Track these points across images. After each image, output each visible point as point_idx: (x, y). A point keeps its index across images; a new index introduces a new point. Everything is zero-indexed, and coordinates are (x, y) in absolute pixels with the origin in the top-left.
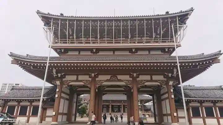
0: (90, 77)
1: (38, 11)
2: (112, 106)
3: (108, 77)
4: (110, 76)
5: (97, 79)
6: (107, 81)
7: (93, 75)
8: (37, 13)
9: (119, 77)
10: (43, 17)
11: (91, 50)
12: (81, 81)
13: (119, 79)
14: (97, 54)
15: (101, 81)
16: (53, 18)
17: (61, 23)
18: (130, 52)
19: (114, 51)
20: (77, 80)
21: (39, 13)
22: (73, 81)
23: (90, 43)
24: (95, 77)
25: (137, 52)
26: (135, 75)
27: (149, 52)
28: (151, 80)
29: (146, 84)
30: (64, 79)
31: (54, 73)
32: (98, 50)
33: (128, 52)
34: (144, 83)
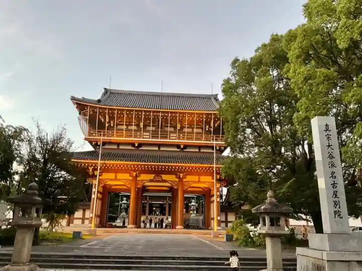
0: (130, 176)
1: (72, 97)
2: (151, 204)
3: (152, 176)
4: (154, 175)
6: (151, 181)
8: (71, 99)
9: (165, 177)
10: (77, 103)
11: (132, 144)
12: (119, 180)
13: (163, 179)
14: (140, 148)
15: (143, 180)
16: (99, 107)
17: (99, 111)
18: (178, 148)
19: (159, 145)
20: (116, 179)
21: (73, 99)
22: (111, 180)
23: (132, 136)
24: (136, 176)
25: (185, 149)
26: (181, 175)
27: (200, 150)
28: (199, 182)
29: (192, 185)
30: (101, 178)
31: (91, 170)
32: (141, 144)
33: (176, 147)
34: (190, 185)
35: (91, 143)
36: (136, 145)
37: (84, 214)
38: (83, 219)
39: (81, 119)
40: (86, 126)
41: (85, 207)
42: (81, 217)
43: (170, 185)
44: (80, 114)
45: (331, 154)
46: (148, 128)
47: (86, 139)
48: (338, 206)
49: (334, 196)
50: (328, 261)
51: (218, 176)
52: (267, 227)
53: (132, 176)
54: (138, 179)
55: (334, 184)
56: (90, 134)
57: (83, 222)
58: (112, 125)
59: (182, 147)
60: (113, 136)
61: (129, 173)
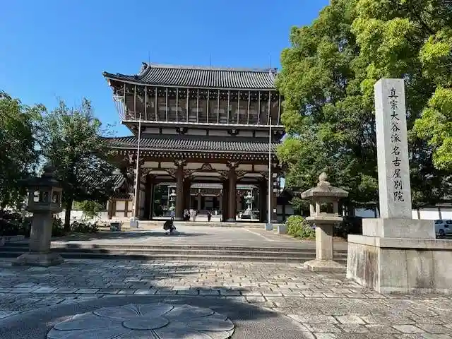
0: (176, 164)
2: (203, 198)
3: (199, 165)
4: (202, 164)
6: (198, 170)
8: (104, 76)
9: (214, 166)
10: (111, 81)
11: (177, 128)
12: (164, 169)
13: (213, 168)
14: (185, 134)
15: (190, 170)
17: (137, 90)
18: (229, 133)
19: (208, 129)
20: (159, 168)
21: (107, 75)
22: (154, 169)
23: (176, 119)
24: (183, 165)
25: (238, 133)
26: (233, 164)
27: (254, 134)
28: (253, 171)
29: (246, 175)
30: (142, 166)
31: (131, 158)
32: (186, 129)
33: (226, 132)
34: (243, 175)
35: (130, 127)
36: (181, 130)
37: (127, 205)
38: (126, 211)
39: (117, 99)
40: (123, 107)
41: (126, 199)
42: (124, 209)
43: (220, 175)
44: (115, 93)
45: (395, 125)
46: (194, 110)
47: (123, 123)
48: (399, 187)
49: (396, 175)
50: (381, 248)
51: (275, 165)
52: (316, 213)
53: (178, 165)
54: (185, 167)
55: (397, 161)
56: (128, 117)
58: (153, 107)
59: (233, 132)
60: (154, 119)
61: (174, 161)
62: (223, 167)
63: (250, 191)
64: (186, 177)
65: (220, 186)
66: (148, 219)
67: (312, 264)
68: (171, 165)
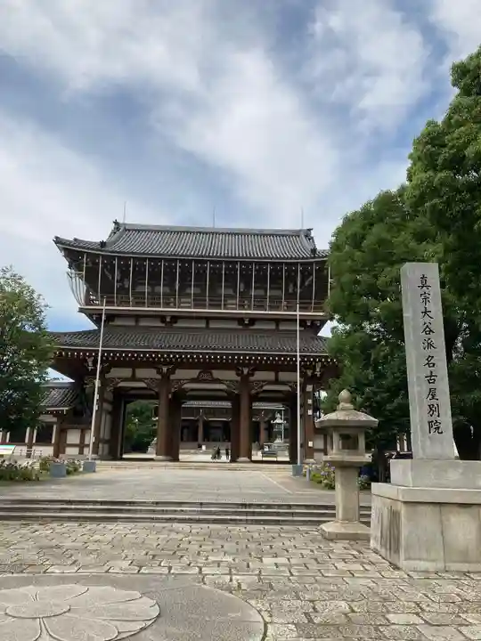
0: (158, 373)
1: (57, 238)
2: (206, 424)
3: (194, 373)
4: (199, 371)
5: (172, 377)
6: (193, 380)
7: (165, 369)
8: (55, 242)
9: (216, 374)
10: (65, 249)
11: (162, 318)
12: (140, 380)
13: (215, 377)
14: (175, 325)
15: (180, 380)
16: (102, 255)
17: (103, 262)
18: (239, 324)
19: (208, 319)
20: (133, 378)
21: (58, 241)
22: (126, 380)
23: (160, 303)
24: (169, 372)
25: (253, 324)
26: (246, 371)
27: (277, 325)
28: (277, 382)
29: (266, 388)
30: (107, 376)
31: (90, 364)
32: (175, 318)
33: (236, 322)
34: (262, 387)
35: (90, 316)
36: (168, 320)
37: (82, 438)
38: (82, 446)
39: (73, 276)
40: (83, 287)
41: (83, 426)
42: (78, 442)
43: (226, 387)
44: (70, 267)
45: (427, 326)
46: (187, 290)
47: (81, 310)
48: (436, 413)
49: (430, 397)
50: (405, 503)
51: (308, 372)
53: (162, 373)
55: (431, 376)
56: (88, 301)
57: (81, 452)
58: (127, 286)
59: (246, 322)
60: (127, 304)
61: (155, 368)
62: (231, 375)
63: (280, 412)
64: (173, 390)
65: (227, 404)
66: (115, 459)
67: (329, 528)
68: (150, 373)
